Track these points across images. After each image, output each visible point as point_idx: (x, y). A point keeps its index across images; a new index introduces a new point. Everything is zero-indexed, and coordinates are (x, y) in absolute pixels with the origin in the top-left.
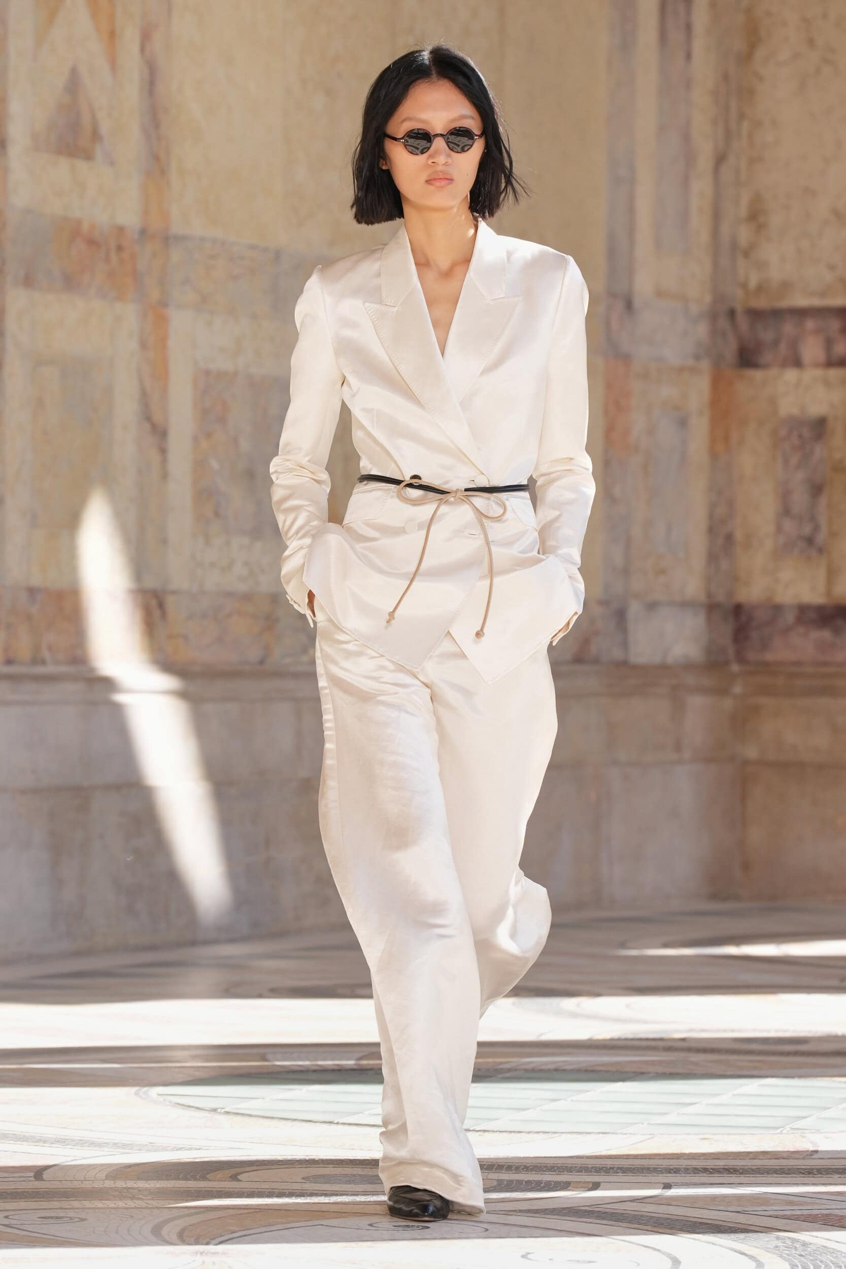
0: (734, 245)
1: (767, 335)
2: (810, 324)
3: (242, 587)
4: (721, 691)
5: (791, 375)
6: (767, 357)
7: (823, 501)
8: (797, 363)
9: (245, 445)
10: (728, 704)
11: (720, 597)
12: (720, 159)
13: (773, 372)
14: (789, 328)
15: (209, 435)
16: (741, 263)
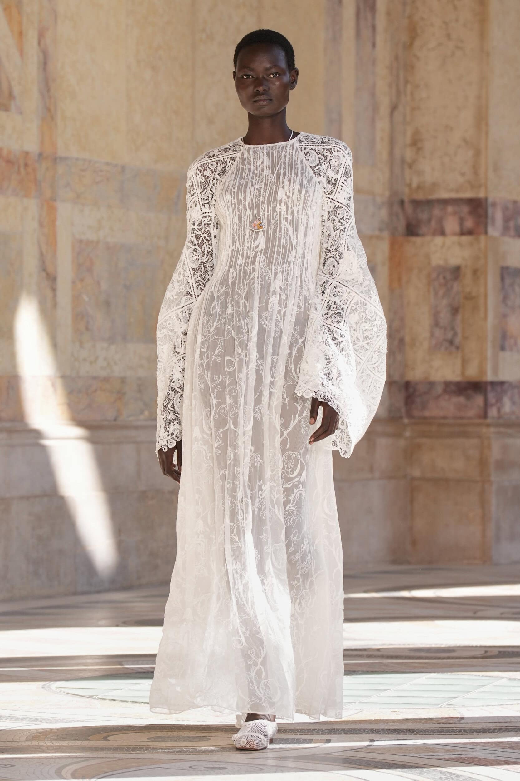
0: (403, 161)
1: (424, 216)
2: (450, 209)
3: (103, 374)
4: (398, 435)
5: (439, 240)
6: (424, 229)
7: (459, 317)
8: (442, 233)
9: (104, 286)
10: (402, 443)
11: (396, 378)
12: (394, 108)
13: (428, 238)
14: (437, 212)
15: (82, 280)
16: (407, 171)
